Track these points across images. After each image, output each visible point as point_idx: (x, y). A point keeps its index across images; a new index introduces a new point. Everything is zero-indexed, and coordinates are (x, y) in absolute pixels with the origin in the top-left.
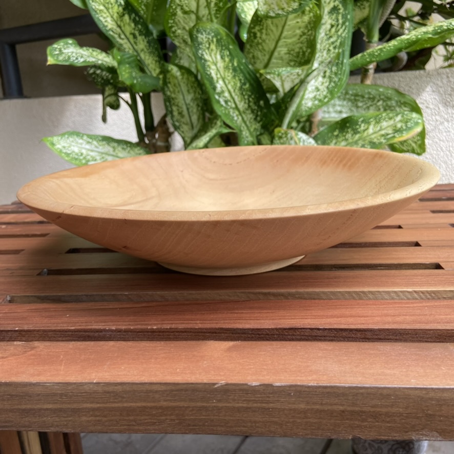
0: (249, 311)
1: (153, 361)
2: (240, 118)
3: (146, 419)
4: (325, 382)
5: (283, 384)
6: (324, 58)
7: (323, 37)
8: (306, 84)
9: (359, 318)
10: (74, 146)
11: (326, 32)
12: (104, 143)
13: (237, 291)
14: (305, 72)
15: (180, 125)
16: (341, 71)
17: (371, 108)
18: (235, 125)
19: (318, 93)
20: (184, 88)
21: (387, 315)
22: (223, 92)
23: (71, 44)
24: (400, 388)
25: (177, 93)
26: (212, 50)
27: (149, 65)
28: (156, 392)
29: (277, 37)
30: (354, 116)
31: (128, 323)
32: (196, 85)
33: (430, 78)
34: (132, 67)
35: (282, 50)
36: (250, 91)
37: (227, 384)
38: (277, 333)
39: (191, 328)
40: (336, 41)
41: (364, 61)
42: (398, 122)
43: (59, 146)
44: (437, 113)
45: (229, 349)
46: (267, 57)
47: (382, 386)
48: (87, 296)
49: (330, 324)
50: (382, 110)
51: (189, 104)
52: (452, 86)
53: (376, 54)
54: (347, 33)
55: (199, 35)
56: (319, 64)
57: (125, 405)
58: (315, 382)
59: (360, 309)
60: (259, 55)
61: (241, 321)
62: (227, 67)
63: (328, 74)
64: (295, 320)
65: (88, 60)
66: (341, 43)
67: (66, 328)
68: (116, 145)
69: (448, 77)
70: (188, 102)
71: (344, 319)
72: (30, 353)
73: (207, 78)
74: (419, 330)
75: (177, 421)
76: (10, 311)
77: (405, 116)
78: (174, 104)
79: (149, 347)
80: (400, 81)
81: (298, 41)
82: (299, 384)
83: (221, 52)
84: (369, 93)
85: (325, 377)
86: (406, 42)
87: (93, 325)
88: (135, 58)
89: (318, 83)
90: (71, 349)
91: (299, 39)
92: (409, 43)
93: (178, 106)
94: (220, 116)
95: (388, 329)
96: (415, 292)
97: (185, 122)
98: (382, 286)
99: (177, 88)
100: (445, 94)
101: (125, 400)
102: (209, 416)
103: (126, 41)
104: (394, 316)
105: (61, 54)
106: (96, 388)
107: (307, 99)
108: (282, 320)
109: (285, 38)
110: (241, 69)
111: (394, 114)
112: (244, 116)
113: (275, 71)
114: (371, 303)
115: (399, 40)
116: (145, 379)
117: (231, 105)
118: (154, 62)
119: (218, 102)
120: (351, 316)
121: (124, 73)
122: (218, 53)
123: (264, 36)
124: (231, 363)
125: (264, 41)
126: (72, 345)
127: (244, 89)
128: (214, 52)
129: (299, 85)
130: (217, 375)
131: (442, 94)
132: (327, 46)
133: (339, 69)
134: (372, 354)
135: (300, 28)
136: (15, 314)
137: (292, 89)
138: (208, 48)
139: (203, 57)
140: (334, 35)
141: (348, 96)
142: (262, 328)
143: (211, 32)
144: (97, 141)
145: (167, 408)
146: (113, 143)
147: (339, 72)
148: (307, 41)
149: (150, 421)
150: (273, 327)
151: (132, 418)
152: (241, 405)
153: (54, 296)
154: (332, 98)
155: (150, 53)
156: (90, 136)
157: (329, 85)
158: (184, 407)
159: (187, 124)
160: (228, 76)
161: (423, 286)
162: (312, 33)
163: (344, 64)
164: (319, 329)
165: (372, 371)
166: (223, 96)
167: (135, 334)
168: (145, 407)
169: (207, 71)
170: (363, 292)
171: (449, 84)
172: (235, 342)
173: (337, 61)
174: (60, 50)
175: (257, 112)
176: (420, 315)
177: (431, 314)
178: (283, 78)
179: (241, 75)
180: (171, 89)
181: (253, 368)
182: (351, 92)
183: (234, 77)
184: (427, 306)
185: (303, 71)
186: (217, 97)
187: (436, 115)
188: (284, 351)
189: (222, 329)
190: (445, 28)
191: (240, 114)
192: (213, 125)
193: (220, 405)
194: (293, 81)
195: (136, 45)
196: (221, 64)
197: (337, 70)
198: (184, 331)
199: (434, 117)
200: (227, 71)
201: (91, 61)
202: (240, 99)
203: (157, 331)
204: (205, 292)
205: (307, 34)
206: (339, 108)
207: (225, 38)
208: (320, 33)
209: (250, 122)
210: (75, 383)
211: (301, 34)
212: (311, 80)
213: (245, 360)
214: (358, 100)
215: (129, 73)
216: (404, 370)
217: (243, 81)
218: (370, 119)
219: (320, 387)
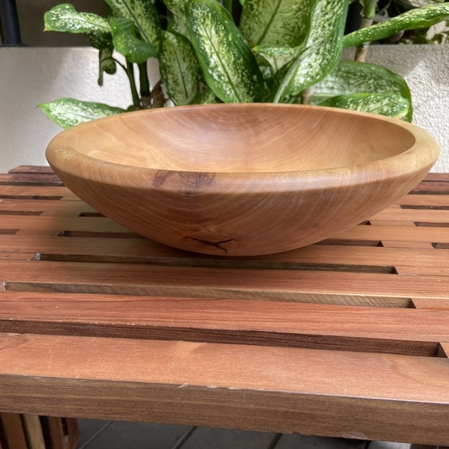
0: (218, 311)
1: (128, 359)
2: (233, 91)
3: (120, 410)
4: (272, 388)
5: (237, 388)
6: (318, 34)
7: (319, 14)
8: (299, 62)
9: (312, 324)
10: (69, 113)
11: (322, 8)
12: (99, 110)
13: (210, 288)
14: (298, 52)
15: (175, 94)
16: (334, 49)
17: (362, 85)
18: (227, 99)
19: (311, 70)
20: (180, 57)
21: (337, 322)
22: (216, 66)
23: (68, 9)
24: (333, 396)
25: (172, 61)
26: (207, 25)
27: (145, 30)
28: (130, 389)
29: (273, 10)
30: (344, 96)
31: (109, 318)
32: (191, 54)
33: (425, 53)
34: (129, 34)
35: (278, 24)
36: (244, 65)
37: (190, 386)
38: (240, 334)
39: (165, 327)
40: (332, 18)
41: (358, 40)
42: (385, 105)
43: (54, 113)
44: (429, 89)
45: (196, 351)
46: (263, 29)
47: (319, 394)
48: (75, 285)
49: (286, 328)
50: (373, 88)
51: (184, 73)
52: (446, 63)
53: (370, 33)
54: (342, 11)
55: (195, 10)
56: (314, 41)
57: (103, 398)
58: (264, 388)
59: (315, 314)
60: (256, 26)
61: (209, 321)
62: (221, 41)
63: (321, 51)
64: (257, 323)
65: (85, 26)
66: (336, 20)
67: (55, 321)
68: (111, 112)
69: (442, 53)
70: (183, 70)
71: (300, 323)
72: (22, 345)
73: (200, 53)
74: (362, 338)
75: (147, 413)
76: (6, 300)
77: (392, 100)
78: (169, 72)
79: (126, 345)
80: (395, 54)
81: (294, 16)
82: (250, 388)
83: (216, 27)
84: (361, 71)
85: (273, 382)
86: (399, 24)
87: (78, 319)
88: (131, 24)
89: (312, 60)
90: (58, 343)
91: (295, 14)
92: (402, 25)
93: (173, 74)
94: (212, 91)
95: (335, 337)
96: (367, 297)
97: (180, 91)
98: (339, 290)
99: (173, 55)
100: (438, 71)
101: (103, 394)
102: (173, 410)
103: (123, 5)
104: (343, 323)
105: (58, 21)
106: (78, 383)
107: (299, 75)
108: (246, 322)
109: (281, 12)
110: (235, 44)
111: (382, 97)
112: (237, 89)
113: (268, 51)
114: (326, 308)
115: (393, 21)
116: (120, 377)
117: (225, 79)
118: (151, 28)
119: (212, 76)
120: (306, 321)
121: (119, 44)
122: (213, 27)
123: (261, 9)
124: (195, 365)
125: (261, 13)
126: (59, 339)
127: (238, 63)
128: (210, 27)
129: (292, 62)
130: (182, 376)
131: (435, 70)
132: (323, 23)
133: (333, 47)
134: (316, 362)
135: (296, 4)
136: (9, 303)
137: (285, 66)
138: (203, 23)
139: (197, 32)
140: (330, 11)
141: (340, 73)
142: (227, 329)
143: (206, 7)
144: (92, 108)
145: (138, 402)
146: (108, 111)
147: (333, 50)
148: (303, 17)
149: (123, 411)
150: (236, 329)
151: (108, 408)
152: (201, 403)
153: (45, 284)
154: (324, 75)
155: (147, 18)
156: (85, 104)
157: (322, 62)
158: (152, 402)
159: (181, 93)
160: (223, 51)
161: (375, 291)
162: (307, 10)
163: (338, 42)
164: (276, 333)
165: (313, 379)
166: (217, 71)
167: (116, 329)
168: (119, 400)
169: (202, 46)
170: (322, 295)
171: (443, 60)
172: (202, 344)
173: (331, 38)
174: (57, 16)
175: (250, 86)
176: (365, 323)
177: (375, 323)
178: (276, 57)
179: (236, 49)
180: (167, 57)
181: (214, 371)
182: (343, 69)
183: (228, 51)
184: (373, 314)
185: (295, 51)
186: (210, 72)
187: (428, 90)
188: (242, 355)
189: (192, 328)
190: (439, 12)
191: (233, 88)
192: (206, 98)
193: (183, 402)
194: (285, 60)
195: (134, 10)
196: (215, 39)
197: (331, 47)
198: (158, 328)
199: (425, 92)
200: (221, 46)
201: (87, 27)
202: (233, 73)
203: (135, 327)
204: (181, 287)
205: (303, 10)
206: (330, 84)
207: (220, 13)
208: (316, 10)
209: (243, 96)
210: (60, 378)
211: (298, 9)
212: (304, 58)
213: (207, 363)
214: (350, 78)
215: (125, 43)
216: (340, 379)
217: (237, 56)
218: (359, 100)
219: (267, 392)
